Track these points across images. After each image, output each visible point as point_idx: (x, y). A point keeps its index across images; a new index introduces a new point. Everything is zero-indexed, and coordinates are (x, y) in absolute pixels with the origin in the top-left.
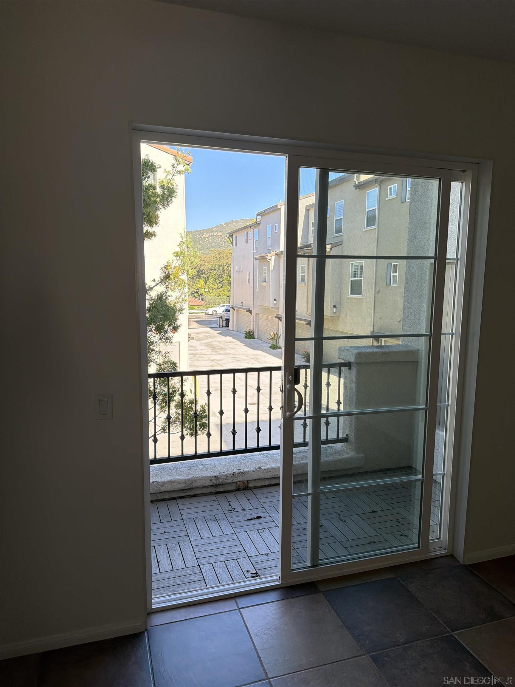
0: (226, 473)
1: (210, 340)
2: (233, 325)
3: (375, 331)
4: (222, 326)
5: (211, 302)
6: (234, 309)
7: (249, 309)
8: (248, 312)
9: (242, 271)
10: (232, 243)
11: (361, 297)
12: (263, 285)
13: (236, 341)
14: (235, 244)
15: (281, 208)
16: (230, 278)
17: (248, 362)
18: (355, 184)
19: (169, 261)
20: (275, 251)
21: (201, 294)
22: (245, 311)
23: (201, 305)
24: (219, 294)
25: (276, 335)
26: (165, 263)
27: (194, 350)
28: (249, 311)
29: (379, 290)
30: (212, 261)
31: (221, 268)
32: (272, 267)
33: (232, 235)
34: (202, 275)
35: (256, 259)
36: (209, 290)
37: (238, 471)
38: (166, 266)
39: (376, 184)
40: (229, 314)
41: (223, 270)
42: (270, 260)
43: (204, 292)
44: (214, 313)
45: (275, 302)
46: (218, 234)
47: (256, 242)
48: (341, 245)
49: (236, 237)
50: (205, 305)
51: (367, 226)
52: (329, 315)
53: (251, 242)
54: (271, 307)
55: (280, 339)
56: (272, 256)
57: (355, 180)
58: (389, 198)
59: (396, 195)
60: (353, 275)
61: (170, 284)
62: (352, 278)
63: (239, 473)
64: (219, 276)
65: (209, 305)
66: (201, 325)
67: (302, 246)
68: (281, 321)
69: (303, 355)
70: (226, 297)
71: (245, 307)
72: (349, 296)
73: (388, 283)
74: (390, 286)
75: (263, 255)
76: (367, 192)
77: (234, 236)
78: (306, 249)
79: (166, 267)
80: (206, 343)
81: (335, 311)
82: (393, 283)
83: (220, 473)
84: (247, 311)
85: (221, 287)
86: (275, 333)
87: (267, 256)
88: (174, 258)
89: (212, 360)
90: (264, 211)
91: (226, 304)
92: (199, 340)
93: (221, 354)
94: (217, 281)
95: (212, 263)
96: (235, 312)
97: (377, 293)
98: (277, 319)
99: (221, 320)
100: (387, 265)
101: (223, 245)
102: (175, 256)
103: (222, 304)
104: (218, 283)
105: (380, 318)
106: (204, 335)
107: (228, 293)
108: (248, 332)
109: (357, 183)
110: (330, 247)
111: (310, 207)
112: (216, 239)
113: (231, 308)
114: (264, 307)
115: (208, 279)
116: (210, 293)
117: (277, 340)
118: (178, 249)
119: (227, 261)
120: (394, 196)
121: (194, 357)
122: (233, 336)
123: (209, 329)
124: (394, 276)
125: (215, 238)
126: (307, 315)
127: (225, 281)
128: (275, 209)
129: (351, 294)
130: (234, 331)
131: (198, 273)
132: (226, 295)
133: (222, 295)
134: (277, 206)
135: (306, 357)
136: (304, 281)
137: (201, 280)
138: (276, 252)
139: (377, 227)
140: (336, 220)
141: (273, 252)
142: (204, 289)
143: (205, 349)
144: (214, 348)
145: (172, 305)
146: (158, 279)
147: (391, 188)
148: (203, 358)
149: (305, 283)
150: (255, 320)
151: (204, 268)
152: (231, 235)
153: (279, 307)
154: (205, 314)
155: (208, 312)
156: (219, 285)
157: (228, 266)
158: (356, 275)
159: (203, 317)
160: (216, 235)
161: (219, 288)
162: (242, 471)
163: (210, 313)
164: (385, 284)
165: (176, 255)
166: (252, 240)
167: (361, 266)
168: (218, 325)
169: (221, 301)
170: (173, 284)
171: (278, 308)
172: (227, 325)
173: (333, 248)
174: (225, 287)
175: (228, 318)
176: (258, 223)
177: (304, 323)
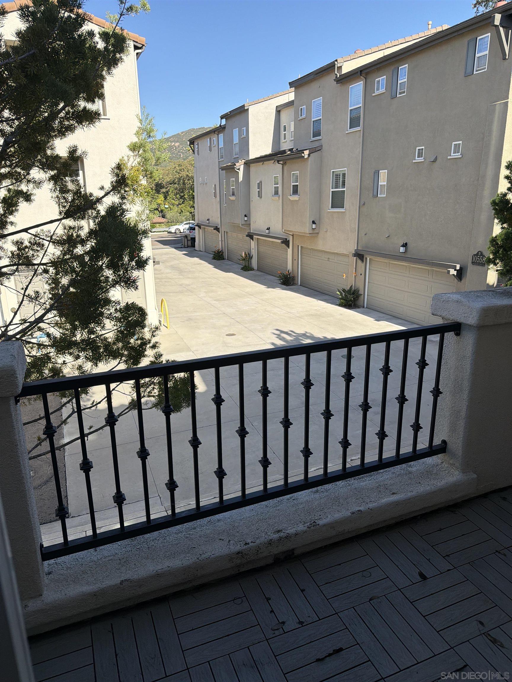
0: (258, 542)
1: (176, 262)
2: (199, 245)
3: (359, 248)
4: (187, 246)
5: (173, 219)
6: (199, 227)
7: (217, 227)
8: (215, 231)
9: (206, 184)
10: (194, 151)
11: (344, 211)
12: (231, 199)
13: (204, 262)
14: (197, 153)
15: (248, 109)
16: (194, 192)
17: (219, 286)
18: (336, 77)
19: (123, 158)
20: (243, 159)
21: (161, 211)
22: (212, 230)
23: (162, 223)
24: (181, 210)
25: (248, 256)
26: (117, 161)
27: (160, 274)
28: (217, 229)
29: (365, 203)
30: (171, 174)
31: (181, 181)
32: (241, 178)
33: (194, 141)
34: (161, 190)
35: (223, 169)
36: (169, 206)
37: (276, 536)
38: (119, 164)
39: (361, 77)
40: (195, 233)
41: (183, 183)
42: (239, 169)
43: (164, 208)
44: (178, 231)
45: (246, 219)
46: (175, 144)
47: (221, 149)
48: (320, 150)
49: (198, 144)
50: (167, 223)
51: (350, 128)
52: (308, 233)
53: (215, 150)
54: (242, 224)
55: (252, 260)
56: (240, 165)
57: (336, 73)
58: (377, 93)
59: (384, 89)
60: (334, 186)
61: (126, 193)
62: (332, 188)
63: (280, 539)
64: (179, 190)
65: (171, 223)
66: (164, 245)
67: (274, 153)
68: (253, 240)
69: (278, 277)
70: (188, 213)
71: (212, 224)
72: (329, 209)
73: (375, 193)
74: (377, 198)
75: (230, 164)
76: (350, 87)
77: (196, 143)
78: (280, 155)
79: (119, 167)
80: (171, 266)
81: (314, 228)
82: (381, 194)
83: (246, 544)
84: (214, 229)
85: (182, 203)
86: (247, 253)
87: (235, 165)
88: (131, 153)
89: (181, 285)
90: (229, 113)
91: (190, 222)
92: (164, 263)
93: (189, 278)
94: (178, 196)
95: (170, 176)
96: (201, 231)
97: (362, 205)
98: (248, 237)
99: (186, 240)
100: (374, 173)
101: (182, 156)
102: (131, 149)
103: (185, 221)
104: (179, 198)
105: (366, 234)
106: (168, 256)
107: (190, 209)
108: (216, 252)
109: (338, 76)
110: (308, 153)
111: (282, 108)
112: (173, 150)
113: (196, 226)
114: (233, 224)
115: (168, 194)
116: (171, 209)
117: (249, 261)
118: (135, 140)
119: (187, 173)
120: (382, 90)
121: (160, 282)
122: (201, 258)
123: (174, 249)
124: (381, 185)
125: (172, 148)
126: (283, 233)
127: (186, 196)
128: (242, 110)
129: (332, 207)
130: (201, 251)
131: (156, 187)
132: (189, 211)
133: (184, 212)
134: (244, 106)
135: (282, 279)
136: (277, 194)
137: (160, 195)
138: (245, 161)
139: (362, 128)
140: (313, 121)
141: (241, 160)
142: (164, 205)
143: (171, 273)
144: (181, 271)
145: (132, 224)
146: (108, 186)
147: (379, 82)
148: (170, 283)
149: (279, 196)
150: (223, 239)
151: (163, 182)
152: (192, 142)
153: (250, 224)
154: (167, 232)
155: (170, 230)
156: (180, 200)
157: (188, 179)
158: (337, 185)
159: (165, 236)
160: (173, 146)
161: (180, 204)
162: (285, 535)
163: (173, 232)
164: (371, 195)
165: (134, 148)
166: (216, 148)
167: (344, 175)
168: (182, 244)
169: (183, 218)
170: (132, 192)
171: (248, 225)
172: (193, 245)
173: (311, 154)
174: (187, 202)
175: (193, 236)
176: (222, 127)
177: (280, 241)
